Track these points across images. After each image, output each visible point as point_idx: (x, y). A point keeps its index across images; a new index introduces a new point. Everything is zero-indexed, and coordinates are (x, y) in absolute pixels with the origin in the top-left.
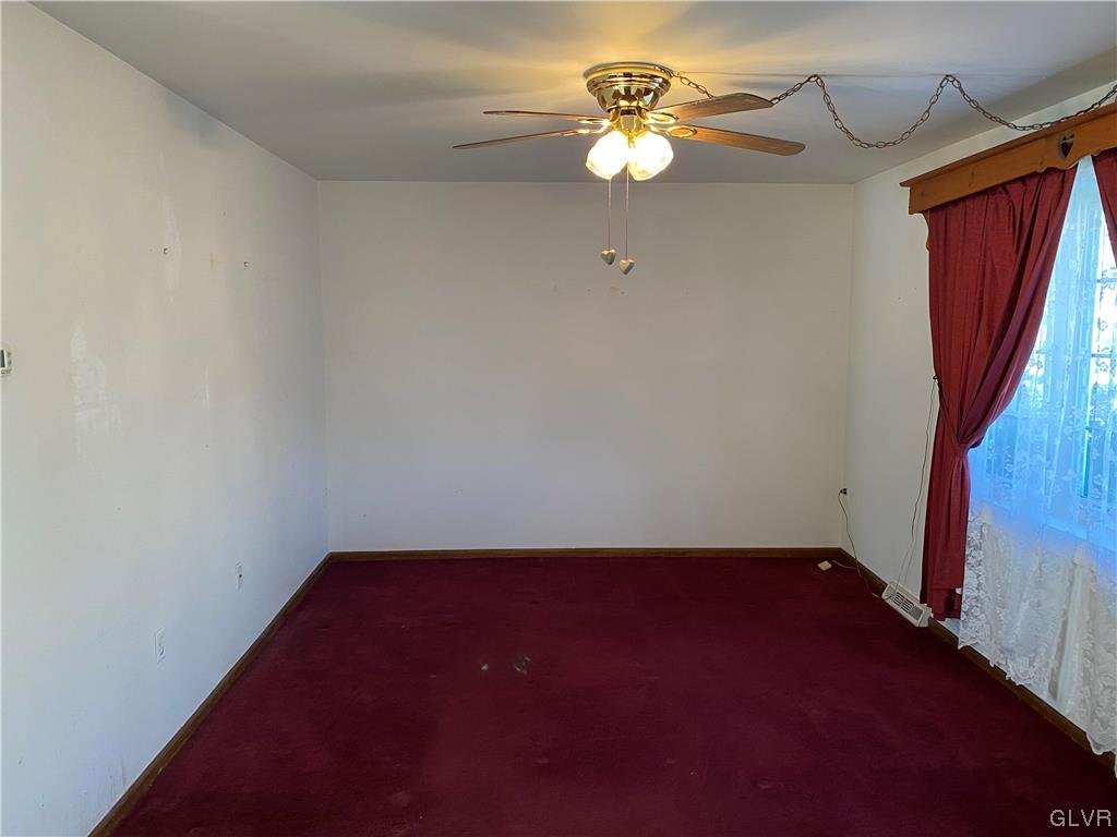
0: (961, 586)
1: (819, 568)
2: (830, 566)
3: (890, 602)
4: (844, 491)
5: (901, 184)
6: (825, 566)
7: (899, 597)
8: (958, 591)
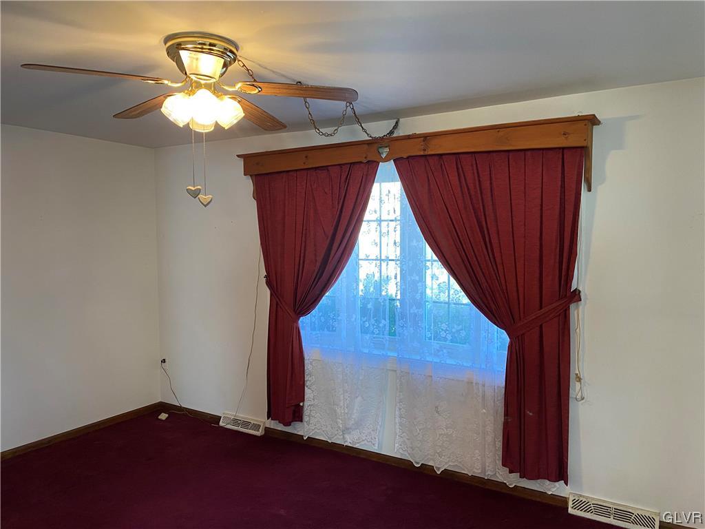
0: (303, 401)
1: (160, 420)
2: (167, 415)
3: (229, 427)
4: (164, 361)
5: (237, 156)
6: (163, 416)
7: (236, 422)
8: (301, 404)
